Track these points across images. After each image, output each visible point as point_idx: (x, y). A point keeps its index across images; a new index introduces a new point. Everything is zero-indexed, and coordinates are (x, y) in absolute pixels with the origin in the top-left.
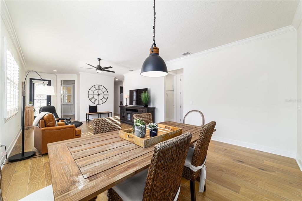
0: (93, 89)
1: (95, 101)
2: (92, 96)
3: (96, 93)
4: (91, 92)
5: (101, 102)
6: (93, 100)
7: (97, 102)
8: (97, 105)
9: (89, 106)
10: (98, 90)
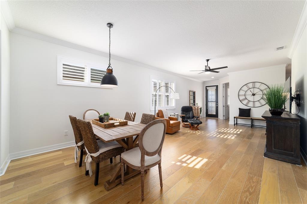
0: (245, 88)
1: (248, 103)
2: (244, 97)
3: (249, 93)
4: (242, 93)
5: (257, 104)
6: (245, 102)
7: (251, 105)
8: (250, 108)
9: (239, 108)
10: (252, 90)
